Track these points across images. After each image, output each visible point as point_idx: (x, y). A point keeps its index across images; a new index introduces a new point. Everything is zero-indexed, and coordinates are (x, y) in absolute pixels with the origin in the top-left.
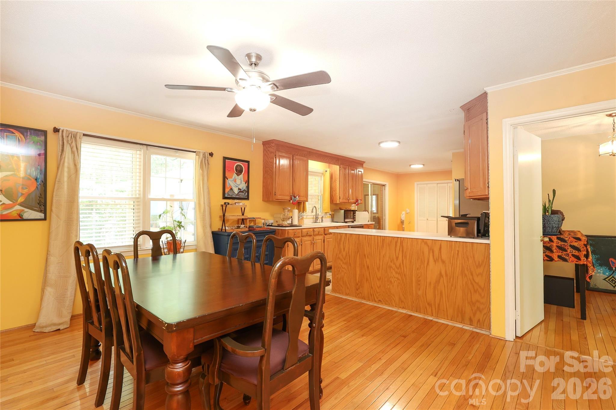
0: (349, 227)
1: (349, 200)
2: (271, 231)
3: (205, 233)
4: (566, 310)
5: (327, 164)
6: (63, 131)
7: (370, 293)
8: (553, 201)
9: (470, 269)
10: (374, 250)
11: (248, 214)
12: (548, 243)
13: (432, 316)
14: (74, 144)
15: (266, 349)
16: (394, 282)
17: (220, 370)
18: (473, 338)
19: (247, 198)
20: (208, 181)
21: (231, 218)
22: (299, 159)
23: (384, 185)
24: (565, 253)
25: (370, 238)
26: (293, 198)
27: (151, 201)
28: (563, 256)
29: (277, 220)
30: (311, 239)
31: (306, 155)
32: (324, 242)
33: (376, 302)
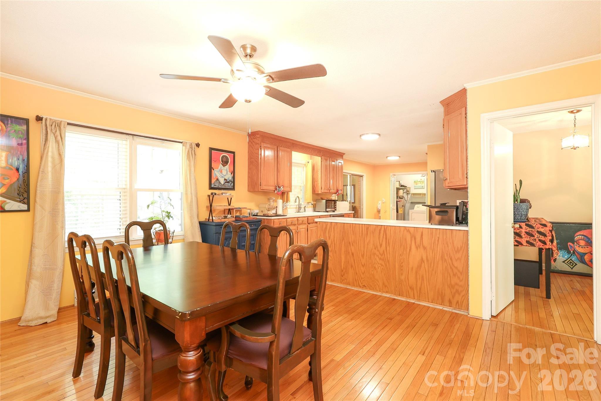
0: (330, 216)
1: (330, 190)
2: (257, 220)
3: (192, 224)
4: (532, 290)
5: (309, 156)
6: (46, 120)
7: (354, 279)
8: (519, 191)
9: (449, 254)
10: (359, 238)
11: (235, 204)
12: (518, 229)
13: (414, 299)
14: (58, 133)
15: (276, 335)
16: (378, 268)
17: (227, 356)
18: (453, 318)
19: (233, 189)
20: (194, 172)
21: (218, 208)
22: (282, 151)
23: (361, 176)
24: (533, 238)
25: (354, 227)
26: (278, 188)
27: (138, 192)
28: (530, 241)
29: (263, 209)
30: (295, 228)
31: (290, 147)
32: (307, 231)
33: (361, 287)
